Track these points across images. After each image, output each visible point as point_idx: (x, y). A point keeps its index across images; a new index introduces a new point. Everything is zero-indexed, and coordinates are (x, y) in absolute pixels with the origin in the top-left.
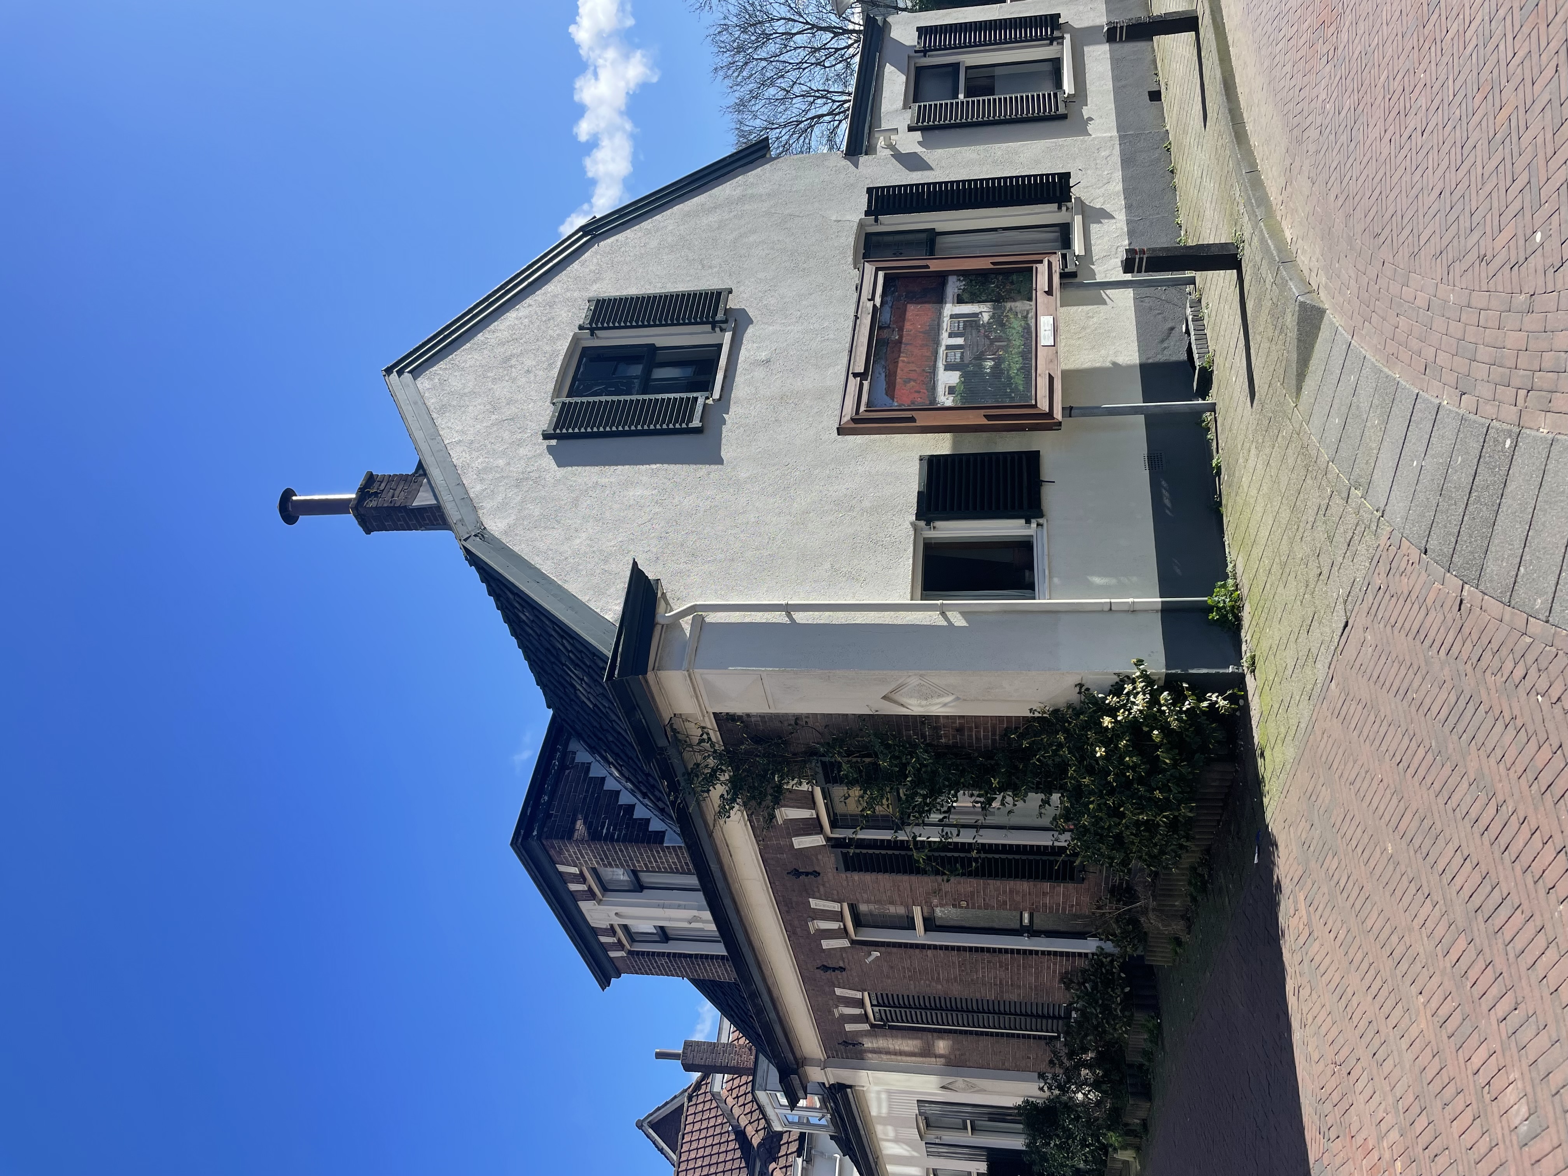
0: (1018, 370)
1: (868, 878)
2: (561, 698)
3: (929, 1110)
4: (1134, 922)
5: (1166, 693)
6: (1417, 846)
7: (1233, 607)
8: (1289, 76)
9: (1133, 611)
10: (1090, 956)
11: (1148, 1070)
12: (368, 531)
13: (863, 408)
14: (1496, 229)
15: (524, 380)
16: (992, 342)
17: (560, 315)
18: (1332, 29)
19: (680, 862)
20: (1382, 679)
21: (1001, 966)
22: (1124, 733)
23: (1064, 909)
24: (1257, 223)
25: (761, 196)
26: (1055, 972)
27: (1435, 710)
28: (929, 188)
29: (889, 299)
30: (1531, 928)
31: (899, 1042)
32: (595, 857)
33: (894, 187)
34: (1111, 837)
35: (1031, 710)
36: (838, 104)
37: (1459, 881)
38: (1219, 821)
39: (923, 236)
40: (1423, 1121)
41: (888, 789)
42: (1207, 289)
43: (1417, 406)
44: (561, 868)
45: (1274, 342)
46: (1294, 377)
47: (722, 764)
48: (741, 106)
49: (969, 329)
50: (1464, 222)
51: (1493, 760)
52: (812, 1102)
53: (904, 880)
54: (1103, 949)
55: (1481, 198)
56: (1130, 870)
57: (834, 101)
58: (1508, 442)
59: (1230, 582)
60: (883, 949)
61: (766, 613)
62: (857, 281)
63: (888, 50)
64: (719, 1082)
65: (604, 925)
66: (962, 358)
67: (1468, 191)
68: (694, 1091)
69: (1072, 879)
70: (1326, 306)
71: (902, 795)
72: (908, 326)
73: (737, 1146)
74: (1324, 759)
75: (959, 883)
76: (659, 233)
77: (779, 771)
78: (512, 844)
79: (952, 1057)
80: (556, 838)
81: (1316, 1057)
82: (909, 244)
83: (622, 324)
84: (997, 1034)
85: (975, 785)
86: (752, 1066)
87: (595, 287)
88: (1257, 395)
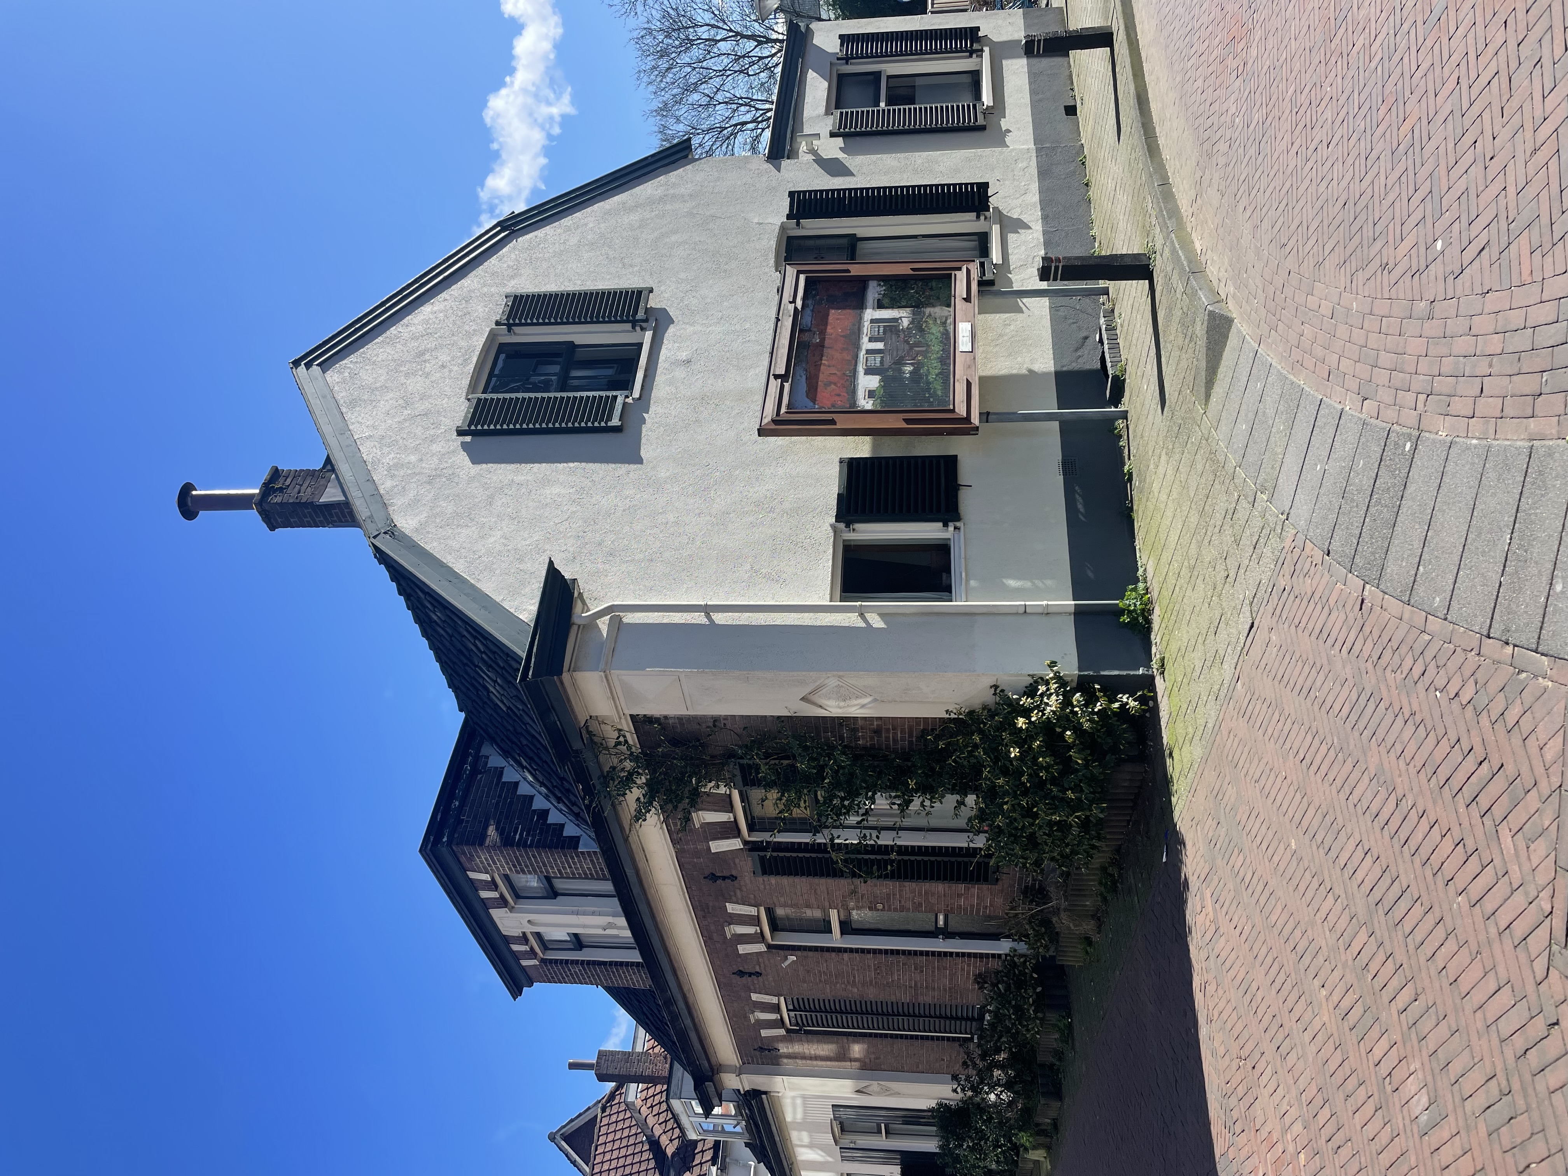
0: (937, 375)
1: (785, 881)
2: (474, 701)
3: (843, 1114)
4: (1046, 923)
5: (1078, 695)
6: (1319, 842)
7: (1143, 610)
8: (1200, 91)
9: (1047, 613)
10: (1003, 957)
11: (1059, 1069)
12: (272, 528)
13: (783, 410)
14: (1398, 236)
15: (438, 375)
16: (912, 347)
17: (476, 311)
18: (1242, 44)
19: (595, 868)
20: (1286, 679)
21: (916, 969)
22: (1037, 734)
23: (978, 910)
24: (1168, 234)
25: (683, 196)
26: (968, 973)
27: (1337, 707)
28: (850, 194)
29: (810, 302)
30: (1430, 919)
31: (815, 1047)
32: (507, 864)
33: (816, 191)
34: (1024, 837)
35: (947, 711)
36: (761, 112)
37: (1360, 875)
38: (1128, 821)
39: (844, 241)
40: (1325, 1113)
41: (805, 791)
42: (1120, 300)
43: (1321, 412)
44: (472, 875)
45: (1184, 351)
46: (1203, 385)
47: (639, 767)
48: (664, 110)
49: (888, 334)
50: (1368, 232)
51: (1393, 755)
52: (728, 1108)
53: (823, 884)
54: (1015, 950)
55: (1384, 208)
56: (1042, 870)
57: (757, 109)
58: (1408, 445)
59: (1141, 585)
60: (799, 953)
61: (685, 614)
62: (778, 283)
63: (810, 56)
64: (634, 1092)
65: (516, 932)
66: (882, 362)
67: (1371, 201)
68: (608, 1101)
69: (986, 880)
70: (1234, 316)
71: (819, 797)
72: (829, 330)
73: (651, 1156)
74: (1230, 758)
75: (876, 886)
76: (579, 230)
77: (696, 774)
78: (420, 851)
79: (867, 1061)
80: (467, 844)
81: (1222, 1051)
82: (832, 249)
83: (541, 321)
84: (912, 1037)
85: (892, 787)
86: (667, 1074)
87: (513, 283)
88: (1167, 404)
